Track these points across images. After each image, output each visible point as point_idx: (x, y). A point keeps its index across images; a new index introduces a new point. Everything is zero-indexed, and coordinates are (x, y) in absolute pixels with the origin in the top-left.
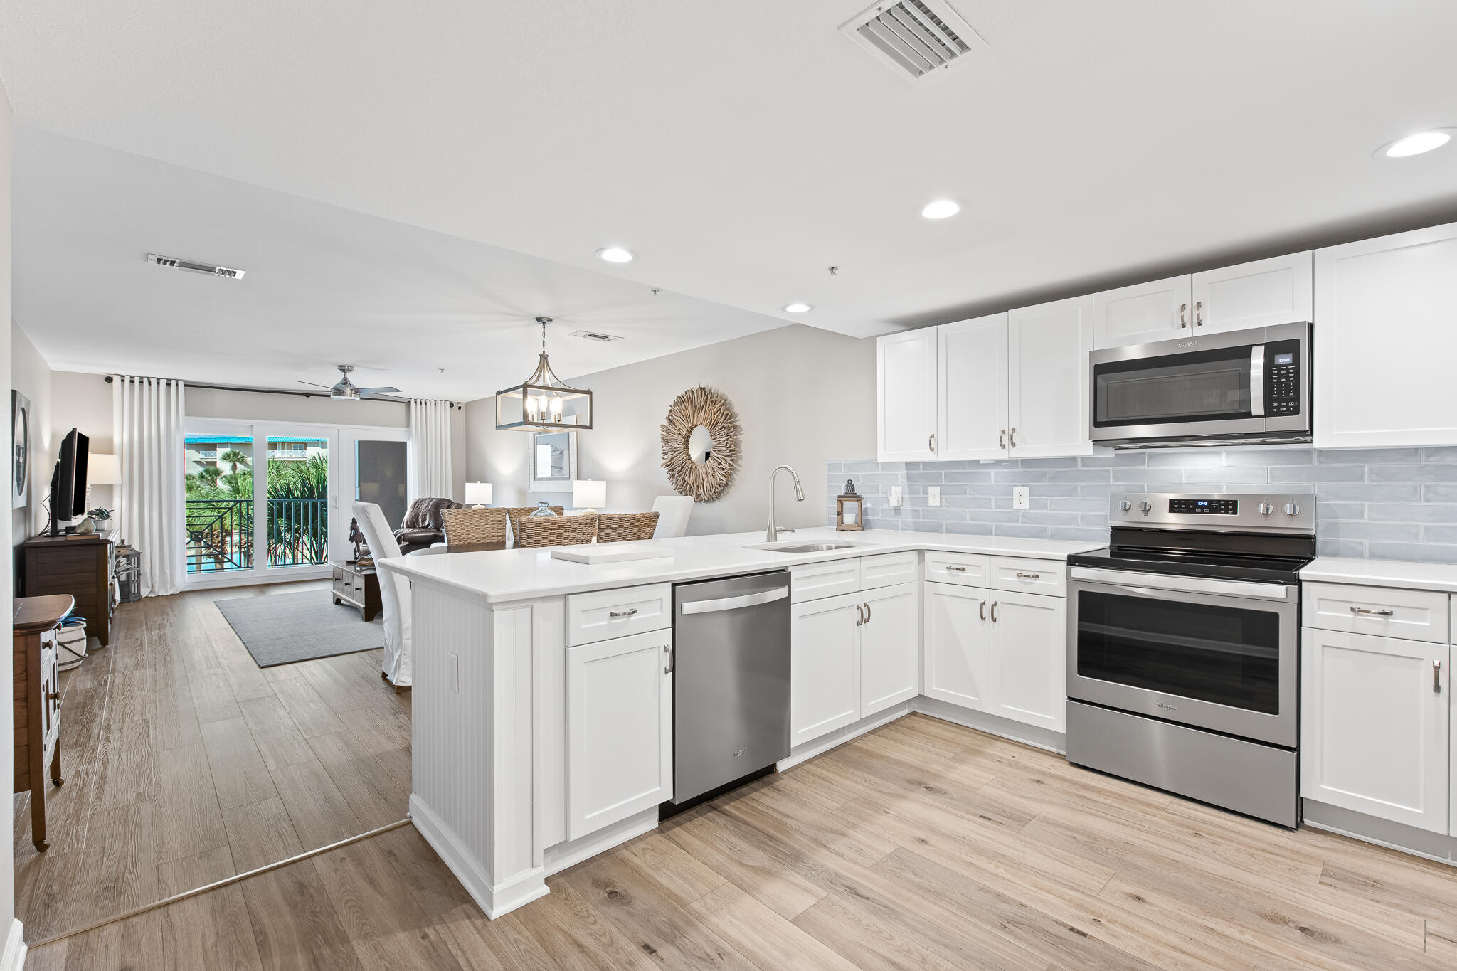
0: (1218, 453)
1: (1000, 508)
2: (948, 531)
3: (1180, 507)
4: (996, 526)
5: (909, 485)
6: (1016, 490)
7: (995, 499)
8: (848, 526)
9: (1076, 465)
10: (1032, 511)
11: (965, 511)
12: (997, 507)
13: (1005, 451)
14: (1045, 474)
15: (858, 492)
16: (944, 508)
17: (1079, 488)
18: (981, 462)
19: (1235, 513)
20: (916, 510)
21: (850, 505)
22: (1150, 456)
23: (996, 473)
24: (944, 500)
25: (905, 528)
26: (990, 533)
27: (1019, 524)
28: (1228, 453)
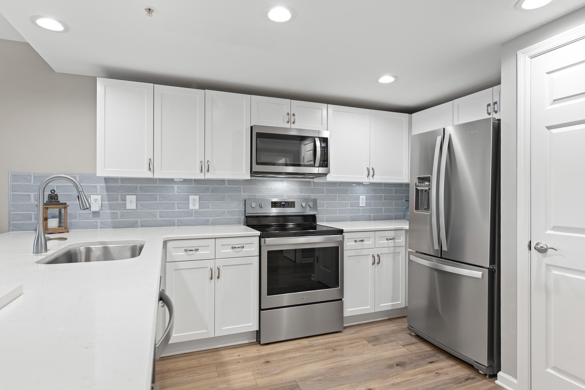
0: (283, 181)
1: (181, 209)
2: (142, 226)
3: (275, 205)
4: (178, 220)
5: (108, 195)
6: (191, 197)
7: (178, 203)
8: (53, 229)
9: (224, 184)
10: (200, 210)
11: (156, 212)
12: (178, 208)
13: (203, 174)
14: (208, 188)
15: (61, 200)
16: (139, 210)
17: (226, 196)
18: (175, 180)
19: (294, 207)
20: (114, 213)
21: (54, 211)
22: (259, 181)
23: (178, 187)
24: (139, 205)
25: (104, 226)
26: (174, 225)
27: (193, 218)
28: (287, 181)
